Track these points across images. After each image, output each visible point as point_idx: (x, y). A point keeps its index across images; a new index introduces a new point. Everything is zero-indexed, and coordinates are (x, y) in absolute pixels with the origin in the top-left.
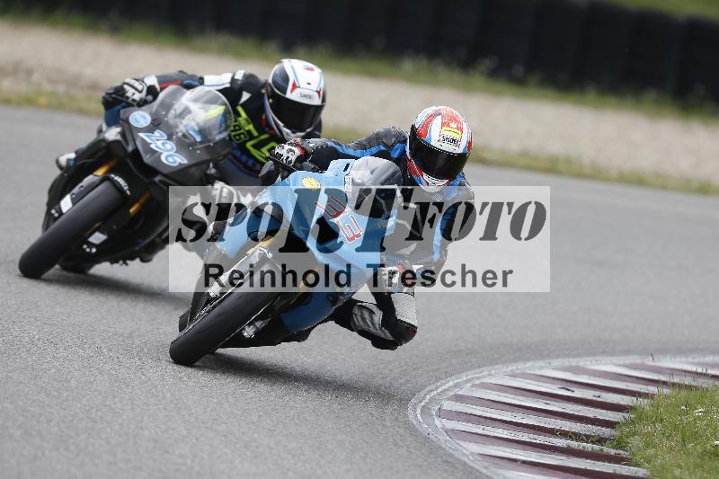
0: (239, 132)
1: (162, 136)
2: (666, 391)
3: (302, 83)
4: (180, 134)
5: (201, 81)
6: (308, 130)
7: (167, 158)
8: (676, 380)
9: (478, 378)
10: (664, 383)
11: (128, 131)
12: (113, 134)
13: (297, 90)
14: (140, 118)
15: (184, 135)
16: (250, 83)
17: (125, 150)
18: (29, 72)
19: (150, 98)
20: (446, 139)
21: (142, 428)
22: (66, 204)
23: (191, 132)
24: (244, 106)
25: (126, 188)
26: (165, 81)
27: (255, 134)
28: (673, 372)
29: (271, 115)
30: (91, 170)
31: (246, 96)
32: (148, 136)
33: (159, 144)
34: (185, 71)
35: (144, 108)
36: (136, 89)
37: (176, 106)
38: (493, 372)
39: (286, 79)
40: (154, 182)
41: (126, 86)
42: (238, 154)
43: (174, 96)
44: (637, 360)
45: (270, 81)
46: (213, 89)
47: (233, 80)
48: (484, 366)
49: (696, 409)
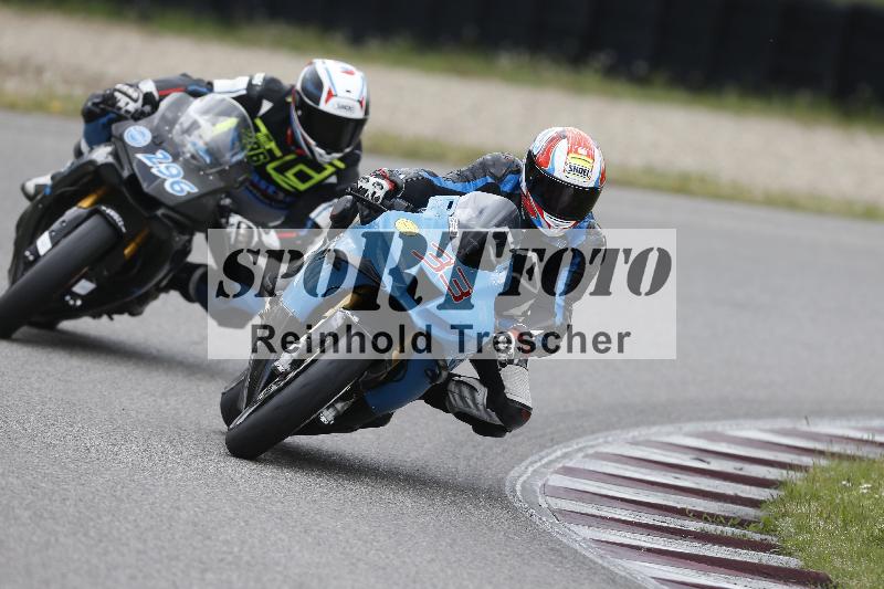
0: (257, 152)
1: (165, 158)
2: (823, 462)
3: (340, 90)
4: (188, 155)
5: (210, 87)
6: (348, 150)
7: (172, 184)
8: (836, 448)
9: (592, 446)
10: (821, 453)
11: (122, 152)
12: (102, 154)
13: (333, 100)
14: (137, 135)
15: (193, 157)
16: (272, 89)
17: (120, 176)
18: (39, 71)
19: (148, 108)
20: (574, 169)
21: (178, 508)
22: (44, 243)
23: (201, 153)
24: (264, 118)
25: (121, 224)
26: (165, 88)
27: (278, 153)
28: (833, 439)
29: (300, 131)
30: (73, 201)
31: (266, 106)
32: (149, 159)
33: (162, 167)
34: (189, 74)
35: (140, 122)
36: (130, 97)
37: (182, 119)
38: (610, 439)
39: (319, 85)
40: (156, 217)
41: (117, 94)
42: (256, 179)
43: (179, 107)
44: (786, 424)
45: (298, 87)
46: (228, 97)
47: (250, 86)
48: (599, 431)
49: (860, 484)
